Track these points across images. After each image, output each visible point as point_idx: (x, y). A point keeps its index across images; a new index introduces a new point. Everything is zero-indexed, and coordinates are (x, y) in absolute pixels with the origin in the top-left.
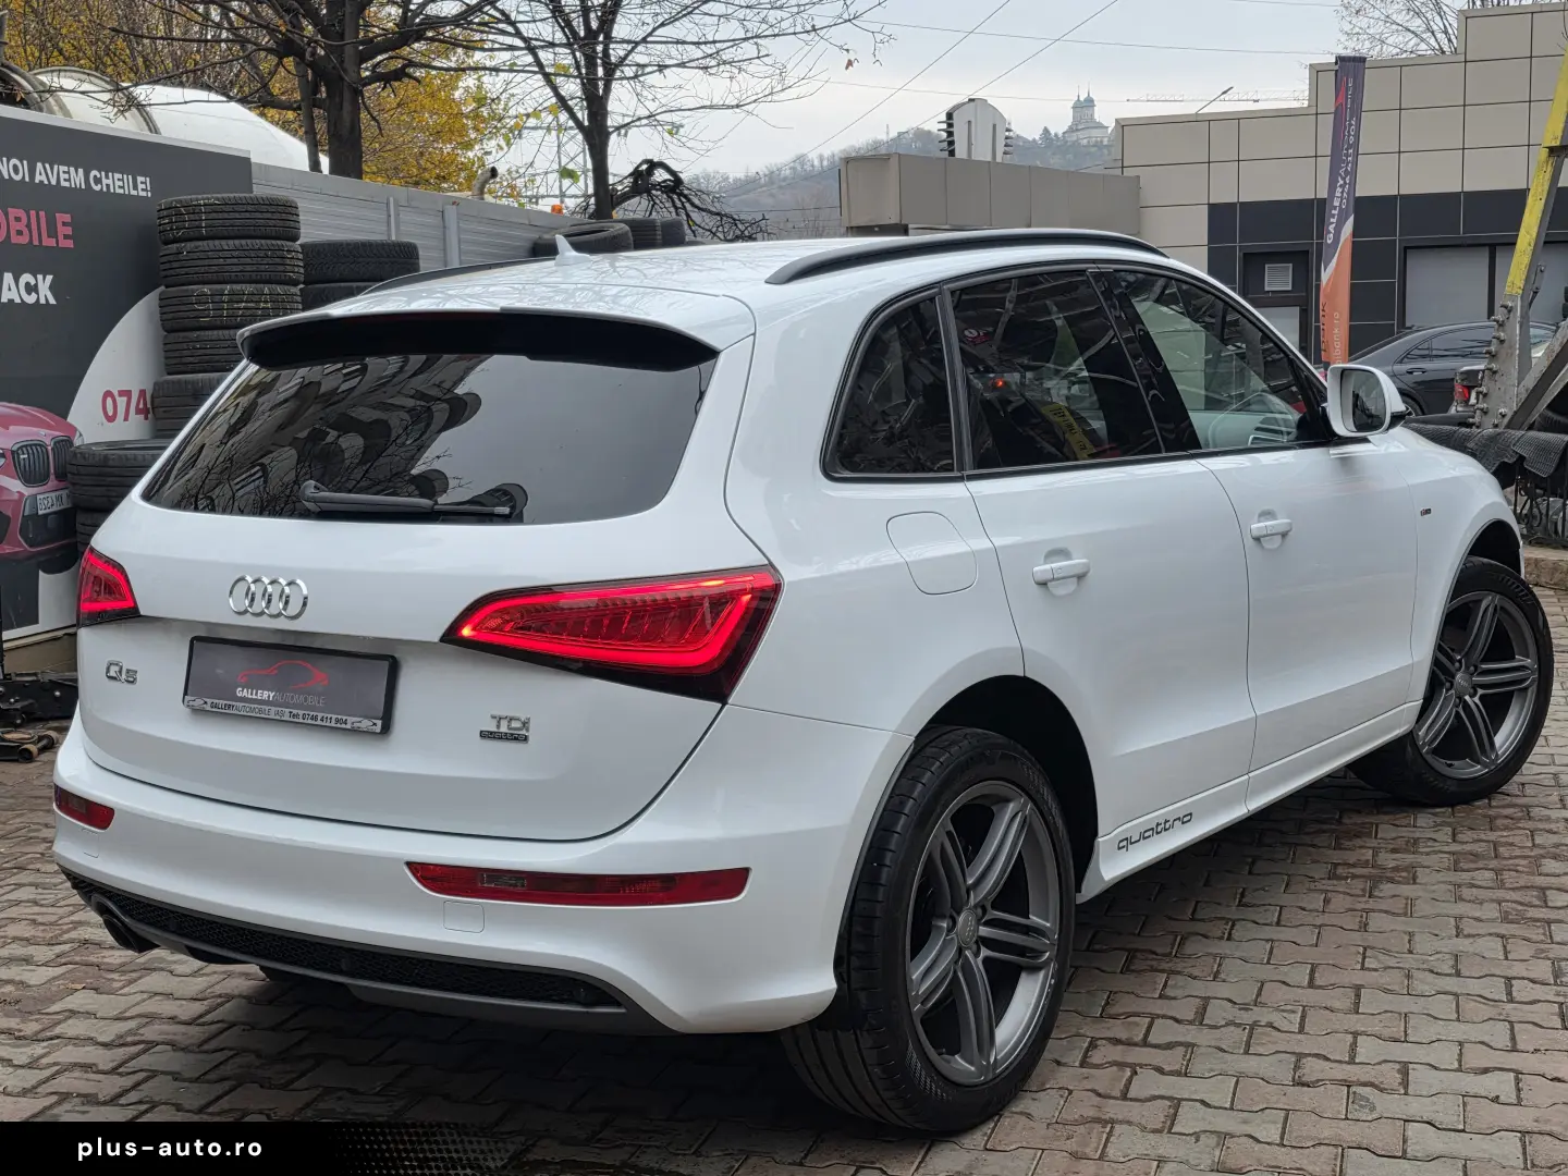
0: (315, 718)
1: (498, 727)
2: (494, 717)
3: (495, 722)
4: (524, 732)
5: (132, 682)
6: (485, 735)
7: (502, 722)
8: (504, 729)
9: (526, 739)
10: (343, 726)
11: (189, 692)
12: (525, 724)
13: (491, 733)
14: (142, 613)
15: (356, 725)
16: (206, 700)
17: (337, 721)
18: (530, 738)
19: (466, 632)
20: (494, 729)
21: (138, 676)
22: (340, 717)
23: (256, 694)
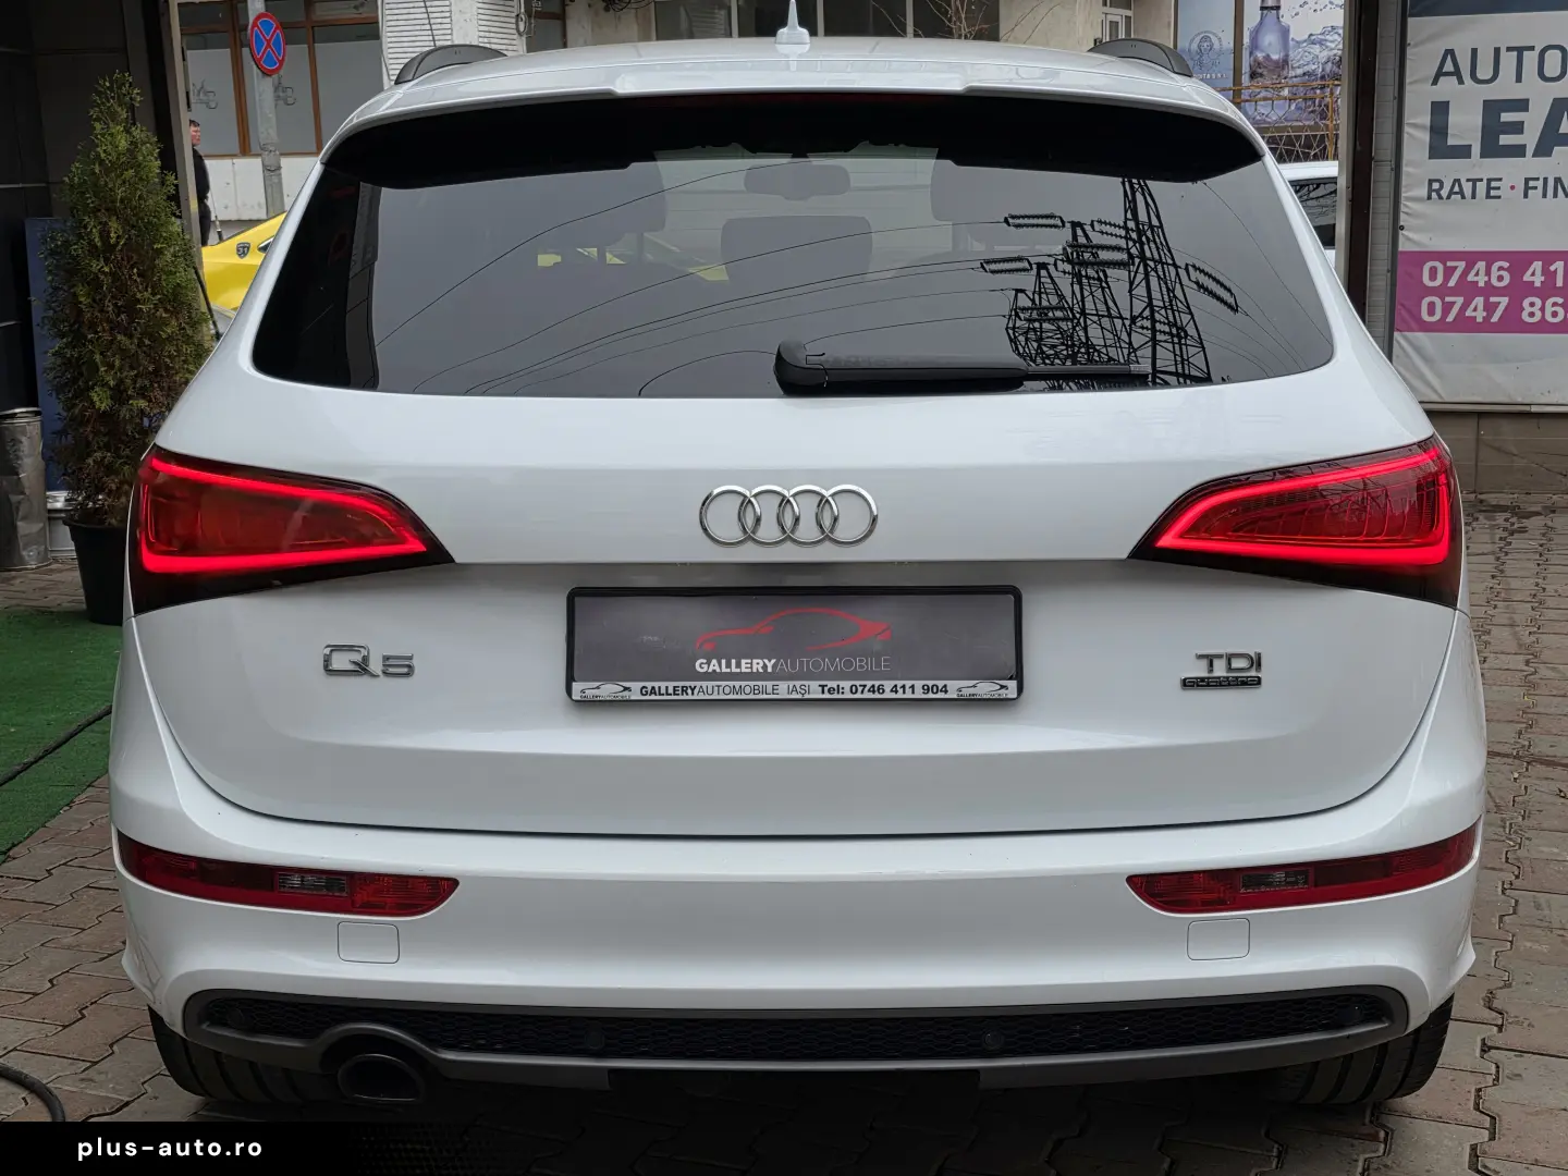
0: (881, 689)
1: (1211, 670)
2: (1200, 657)
3: (1204, 663)
4: (1253, 673)
5: (407, 675)
6: (1188, 684)
7: (1216, 663)
8: (1220, 670)
9: (1258, 682)
10: (941, 695)
11: (576, 674)
12: (1256, 662)
13: (1202, 679)
14: (457, 560)
15: (966, 692)
16: (627, 684)
17: (927, 689)
18: (1263, 681)
19: (1167, 541)
20: (1204, 674)
21: (415, 662)
22: (930, 683)
23: (738, 665)
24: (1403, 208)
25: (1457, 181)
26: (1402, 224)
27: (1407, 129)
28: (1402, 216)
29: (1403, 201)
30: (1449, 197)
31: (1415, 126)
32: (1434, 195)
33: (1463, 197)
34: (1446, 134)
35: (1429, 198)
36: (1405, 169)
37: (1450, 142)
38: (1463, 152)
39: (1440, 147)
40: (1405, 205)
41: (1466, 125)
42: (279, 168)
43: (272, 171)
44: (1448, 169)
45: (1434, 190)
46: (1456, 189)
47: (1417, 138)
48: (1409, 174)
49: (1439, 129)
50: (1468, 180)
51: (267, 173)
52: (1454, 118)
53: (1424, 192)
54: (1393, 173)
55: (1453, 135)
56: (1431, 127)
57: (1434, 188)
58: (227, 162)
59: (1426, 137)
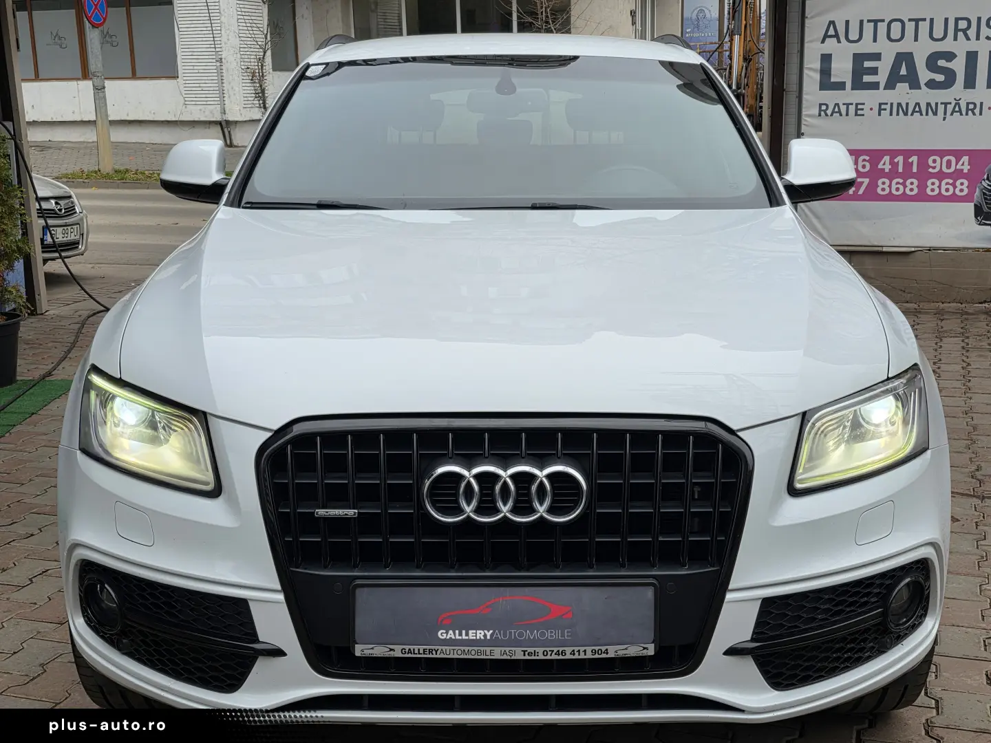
24: (803, 122)
25: (837, 105)
26: (802, 131)
27: (806, 71)
28: (803, 127)
29: (803, 117)
30: (832, 115)
31: (810, 69)
32: (823, 113)
33: (841, 115)
34: (830, 75)
35: (820, 115)
36: (805, 97)
37: (833, 79)
38: (840, 86)
39: (827, 83)
40: (806, 120)
41: (842, 69)
42: (104, 88)
43: (99, 90)
44: (831, 97)
45: (823, 110)
46: (836, 110)
47: (812, 77)
48: (807, 100)
49: (825, 71)
50: (844, 104)
51: (96, 91)
52: (834, 65)
53: (816, 112)
54: (797, 99)
55: (835, 76)
56: (821, 70)
57: (822, 109)
58: (74, 83)
59: (817, 76)
